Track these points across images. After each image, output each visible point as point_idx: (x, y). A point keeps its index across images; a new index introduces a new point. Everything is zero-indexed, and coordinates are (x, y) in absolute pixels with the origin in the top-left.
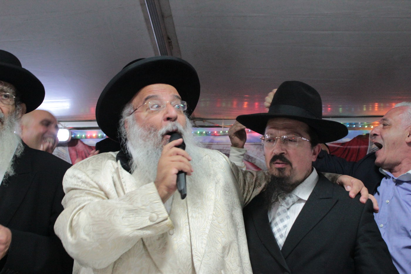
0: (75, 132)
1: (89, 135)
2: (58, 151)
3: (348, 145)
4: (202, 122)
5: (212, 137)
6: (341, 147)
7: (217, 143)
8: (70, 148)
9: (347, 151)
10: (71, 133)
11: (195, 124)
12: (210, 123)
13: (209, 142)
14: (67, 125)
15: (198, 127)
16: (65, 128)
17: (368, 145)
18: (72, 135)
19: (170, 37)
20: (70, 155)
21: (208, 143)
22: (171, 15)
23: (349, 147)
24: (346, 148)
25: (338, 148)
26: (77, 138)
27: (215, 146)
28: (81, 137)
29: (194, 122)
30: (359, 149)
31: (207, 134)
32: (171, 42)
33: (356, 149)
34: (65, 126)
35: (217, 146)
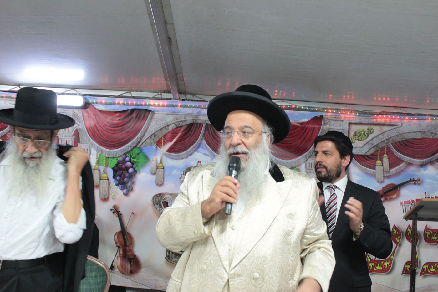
0: (88, 97)
1: (99, 102)
2: (73, 112)
3: (306, 125)
4: (192, 96)
5: (199, 109)
6: (301, 125)
7: (203, 114)
8: (83, 110)
9: (304, 129)
10: (84, 99)
11: (186, 98)
12: (198, 97)
13: (197, 114)
14: (81, 92)
15: (188, 101)
16: (80, 95)
17: (321, 125)
18: (85, 100)
19: (171, 37)
20: (83, 116)
21: (195, 114)
22: (173, 23)
23: (306, 126)
24: (305, 127)
25: (298, 126)
26: (89, 103)
27: (201, 117)
28: (93, 103)
29: (185, 96)
30: (314, 127)
31: (196, 107)
32: (171, 41)
33: (312, 128)
34: (80, 92)
35: (203, 117)
